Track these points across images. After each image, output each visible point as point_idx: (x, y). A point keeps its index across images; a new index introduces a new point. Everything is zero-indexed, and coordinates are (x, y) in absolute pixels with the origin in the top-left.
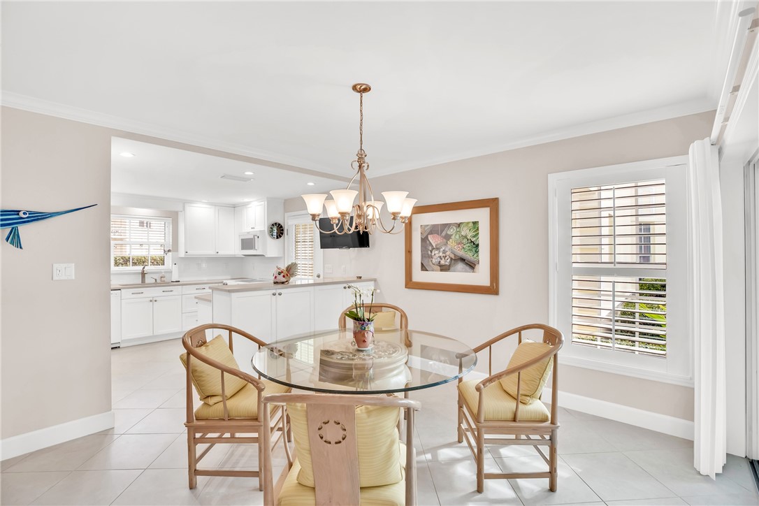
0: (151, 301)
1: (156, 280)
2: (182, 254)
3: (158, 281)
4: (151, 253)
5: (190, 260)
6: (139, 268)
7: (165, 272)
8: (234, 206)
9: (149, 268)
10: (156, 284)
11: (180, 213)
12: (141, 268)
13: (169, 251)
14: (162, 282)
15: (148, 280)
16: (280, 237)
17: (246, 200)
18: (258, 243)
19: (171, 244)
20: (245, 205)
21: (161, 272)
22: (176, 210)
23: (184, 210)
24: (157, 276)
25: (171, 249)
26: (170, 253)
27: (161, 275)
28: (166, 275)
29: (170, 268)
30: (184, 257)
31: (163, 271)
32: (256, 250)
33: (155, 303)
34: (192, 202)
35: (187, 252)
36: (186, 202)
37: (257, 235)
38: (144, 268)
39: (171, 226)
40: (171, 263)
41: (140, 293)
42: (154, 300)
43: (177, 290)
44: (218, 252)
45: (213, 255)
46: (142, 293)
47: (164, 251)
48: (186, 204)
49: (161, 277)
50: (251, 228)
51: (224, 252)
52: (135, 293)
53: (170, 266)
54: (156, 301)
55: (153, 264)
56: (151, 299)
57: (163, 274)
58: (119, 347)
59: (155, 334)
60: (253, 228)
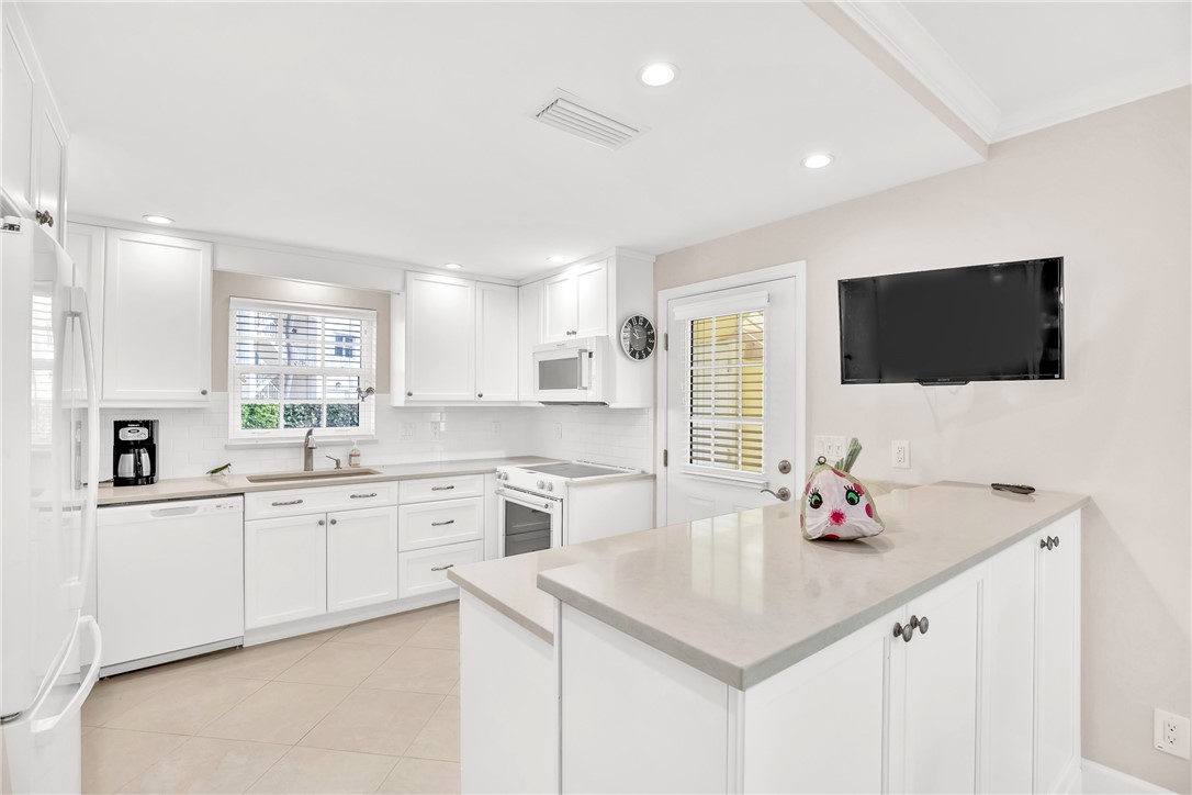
0: (321, 523)
1: (338, 462)
2: (399, 399)
3: (344, 466)
4: (329, 396)
5: (414, 412)
6: (299, 433)
7: (360, 443)
8: (518, 285)
9: (323, 433)
10: (339, 475)
11: (394, 298)
13: (370, 391)
14: (351, 473)
15: (321, 463)
16: (648, 354)
17: (556, 259)
18: (592, 372)
19: (374, 373)
20: (547, 276)
21: (351, 444)
22: (386, 287)
23: (404, 287)
24: (341, 455)
25: (374, 386)
26: (372, 396)
27: (350, 450)
28: (362, 449)
29: (373, 433)
30: (402, 404)
31: (354, 440)
32: (585, 388)
33: (331, 527)
34: (422, 269)
35: (410, 394)
36: (410, 270)
37: (586, 351)
38: (310, 433)
39: (375, 330)
40: (373, 421)
41: (294, 503)
42: (330, 519)
43: (386, 492)
44: (480, 396)
45: (471, 402)
46: (300, 502)
47: (359, 391)
48: (409, 274)
49: (351, 455)
50: (568, 333)
51: (494, 396)
52: (281, 504)
53: (373, 427)
54: (333, 522)
55: (331, 424)
56: (323, 517)
57: (355, 446)
58: (241, 646)
59: (330, 611)
60: (574, 333)
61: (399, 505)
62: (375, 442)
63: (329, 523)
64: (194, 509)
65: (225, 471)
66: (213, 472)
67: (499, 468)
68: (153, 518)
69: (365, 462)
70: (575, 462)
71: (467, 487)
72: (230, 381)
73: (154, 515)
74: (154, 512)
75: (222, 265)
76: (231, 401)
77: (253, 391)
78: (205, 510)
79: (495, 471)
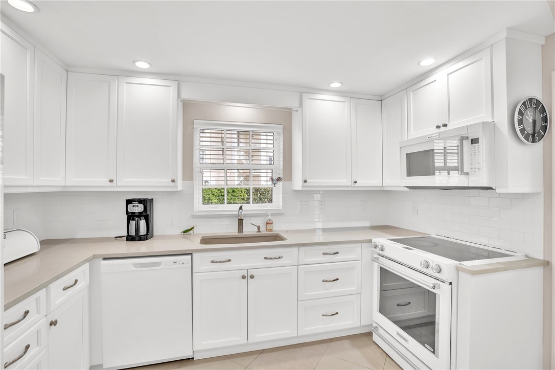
0: (244, 277)
1: (259, 228)
2: (298, 185)
3: (263, 230)
4: (253, 183)
5: (306, 194)
7: (272, 215)
8: (381, 99)
11: (294, 114)
12: (236, 207)
13: (279, 179)
15: (249, 230)
19: (282, 168)
21: (267, 215)
22: (288, 105)
23: (301, 105)
24: (260, 222)
25: (281, 176)
26: (280, 184)
27: (266, 220)
28: (274, 219)
29: (281, 208)
30: (300, 189)
31: (269, 213)
32: (467, 174)
33: (250, 280)
34: (314, 90)
35: (305, 181)
36: (306, 91)
37: (467, 138)
38: (241, 208)
39: (282, 139)
40: (281, 200)
41: (226, 261)
42: (250, 274)
43: (290, 256)
44: (356, 182)
45: (349, 187)
46: (229, 260)
47: (272, 178)
48: (305, 96)
49: (267, 223)
50: (438, 127)
51: (365, 182)
52: (217, 262)
53: (281, 204)
54: (252, 277)
55: (255, 201)
56: (244, 273)
57: (270, 217)
58: (193, 358)
59: (250, 341)
60: (445, 125)
61: (298, 265)
62: (283, 214)
63: (249, 277)
64: (159, 264)
65: (191, 232)
66: (184, 232)
67: (374, 240)
68: (134, 269)
69: (277, 228)
70: (433, 236)
71: (349, 254)
72: (195, 174)
73: (135, 267)
74: (135, 265)
75: (185, 95)
76: (195, 187)
77: (213, 180)
78: (166, 264)
79: (370, 241)
